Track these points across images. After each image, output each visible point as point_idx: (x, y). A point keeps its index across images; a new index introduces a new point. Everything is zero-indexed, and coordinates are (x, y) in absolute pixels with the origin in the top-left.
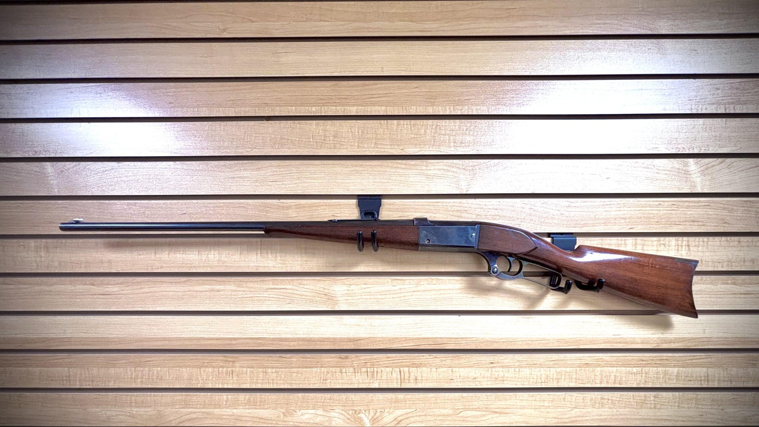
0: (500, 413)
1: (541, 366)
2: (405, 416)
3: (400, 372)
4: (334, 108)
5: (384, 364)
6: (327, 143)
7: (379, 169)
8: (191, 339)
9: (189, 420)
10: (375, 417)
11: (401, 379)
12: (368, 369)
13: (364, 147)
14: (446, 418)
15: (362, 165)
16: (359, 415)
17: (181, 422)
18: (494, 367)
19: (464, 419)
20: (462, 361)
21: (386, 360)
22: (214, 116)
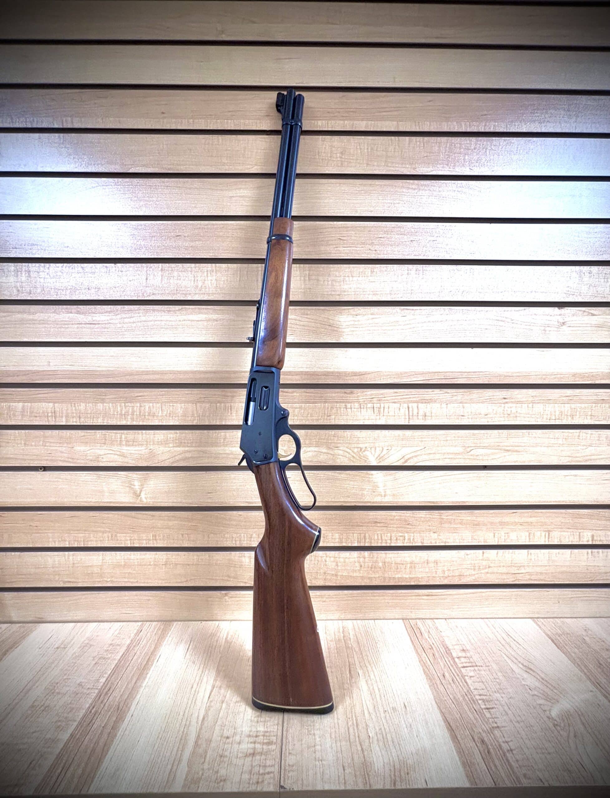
1: (555, 402)
2: (413, 455)
3: (408, 408)
5: (392, 399)
6: (334, 161)
7: (389, 189)
9: (182, 460)
10: (382, 455)
11: (409, 415)
12: (375, 405)
13: (374, 166)
14: (457, 457)
16: (364, 453)
17: (174, 462)
18: (507, 403)
19: (475, 457)
20: (473, 396)
21: (394, 395)
22: (211, 128)
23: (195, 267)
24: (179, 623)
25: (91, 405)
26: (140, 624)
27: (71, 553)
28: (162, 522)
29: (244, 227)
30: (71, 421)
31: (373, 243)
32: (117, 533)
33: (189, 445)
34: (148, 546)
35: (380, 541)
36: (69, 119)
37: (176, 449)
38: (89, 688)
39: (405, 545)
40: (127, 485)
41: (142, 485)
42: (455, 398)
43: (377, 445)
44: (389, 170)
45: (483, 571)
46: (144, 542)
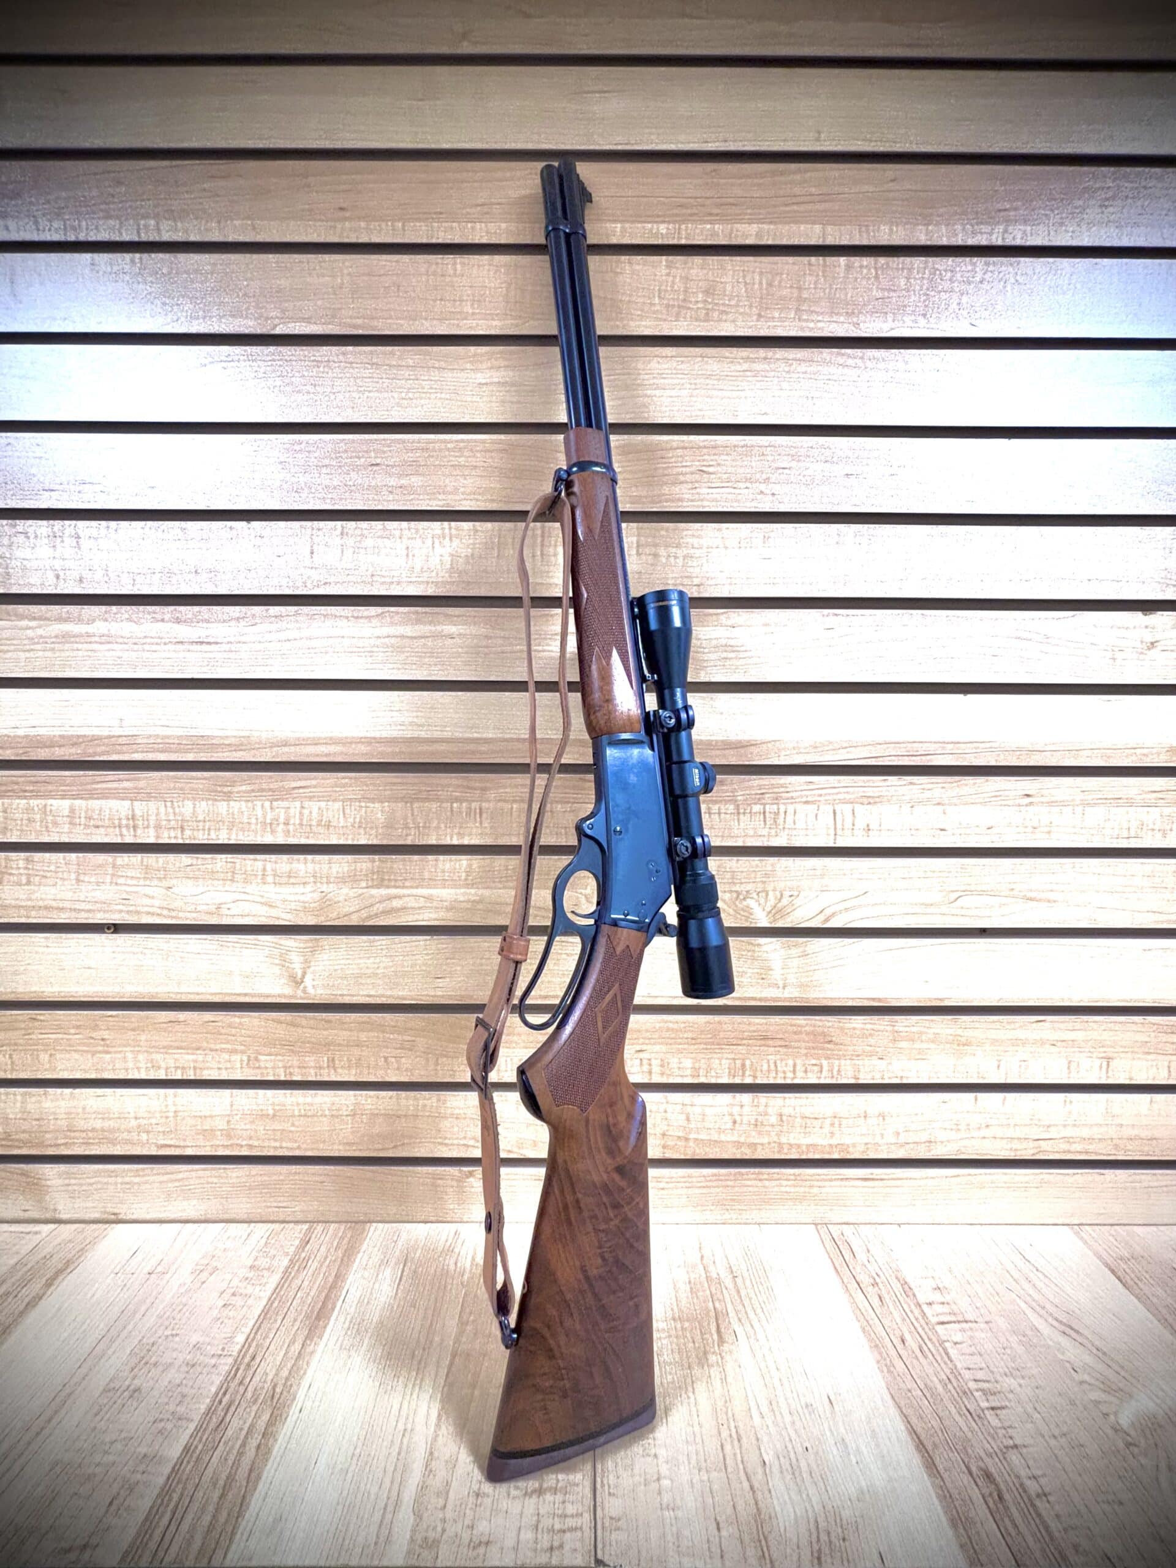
0: (1040, 900)
1: (1130, 803)
2: (842, 906)
3: (835, 813)
4: (708, 226)
5: (802, 797)
6: (689, 308)
7: (803, 367)
8: (393, 741)
9: (385, 912)
10: (779, 905)
11: (835, 829)
12: (767, 807)
13: (773, 318)
14: (929, 910)
15: (765, 358)
16: (745, 903)
17: (370, 917)
18: (1031, 803)
19: (963, 912)
20: (965, 790)
21: (806, 787)
22: (440, 241)
23: (409, 529)
24: (381, 1225)
25: (204, 803)
26: (305, 1227)
27: (170, 1092)
28: (345, 1033)
29: (507, 447)
30: (166, 834)
31: (768, 478)
32: (260, 1054)
33: (400, 884)
34: (319, 1078)
35: (774, 1075)
36: (152, 222)
37: (374, 891)
38: (213, 1355)
39: (822, 1081)
40: (277, 962)
41: (306, 961)
42: (928, 794)
43: (770, 888)
44: (802, 329)
45: (975, 1134)
46: (312, 1072)
